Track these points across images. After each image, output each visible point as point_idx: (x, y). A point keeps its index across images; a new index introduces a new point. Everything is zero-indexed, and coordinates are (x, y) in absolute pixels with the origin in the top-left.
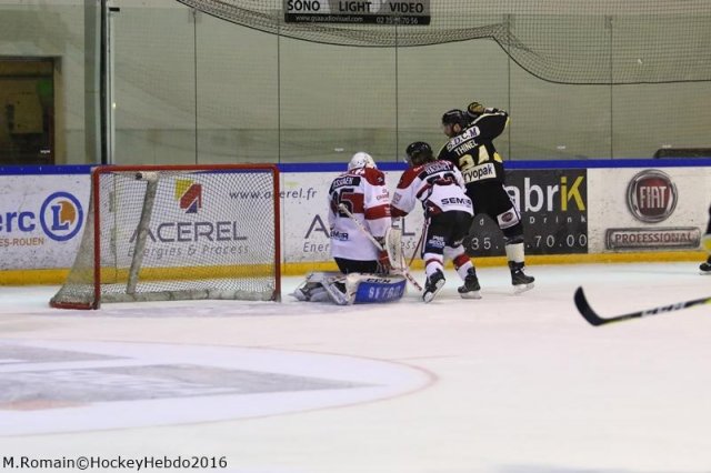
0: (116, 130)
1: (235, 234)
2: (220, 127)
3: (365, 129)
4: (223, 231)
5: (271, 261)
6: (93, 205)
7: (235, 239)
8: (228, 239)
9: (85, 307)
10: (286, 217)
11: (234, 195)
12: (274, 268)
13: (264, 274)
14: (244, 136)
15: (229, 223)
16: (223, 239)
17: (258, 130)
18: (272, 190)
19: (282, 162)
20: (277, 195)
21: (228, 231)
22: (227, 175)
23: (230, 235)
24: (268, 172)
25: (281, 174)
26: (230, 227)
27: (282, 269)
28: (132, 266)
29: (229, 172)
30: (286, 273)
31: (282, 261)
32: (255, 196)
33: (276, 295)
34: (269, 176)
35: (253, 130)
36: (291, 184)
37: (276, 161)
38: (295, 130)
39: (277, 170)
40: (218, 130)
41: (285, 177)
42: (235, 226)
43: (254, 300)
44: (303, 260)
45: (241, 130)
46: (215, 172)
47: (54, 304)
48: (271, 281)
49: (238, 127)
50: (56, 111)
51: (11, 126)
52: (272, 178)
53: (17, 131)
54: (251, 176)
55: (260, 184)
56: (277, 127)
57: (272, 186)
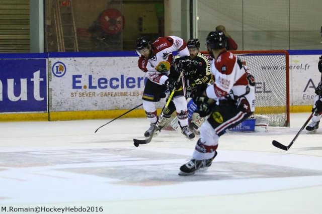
0: (199, 31)
1: (264, 90)
2: (257, 29)
4: (258, 88)
5: (284, 105)
7: (265, 92)
8: (261, 92)
10: (293, 79)
11: (264, 68)
12: (285, 108)
13: (281, 112)
14: (271, 35)
15: (261, 83)
16: (258, 92)
17: (277, 31)
18: (285, 64)
19: (291, 49)
20: (288, 68)
21: (260, 88)
22: (260, 56)
23: (262, 90)
24: (282, 55)
25: (290, 56)
26: (262, 86)
27: (290, 109)
29: (261, 55)
30: (293, 111)
31: (290, 105)
32: (276, 68)
33: (287, 124)
34: (283, 57)
35: (275, 31)
36: (296, 61)
37: (288, 49)
38: (298, 31)
39: (288, 54)
40: (256, 31)
41: (292, 58)
42: (264, 85)
43: (275, 126)
44: (303, 104)
45: (268, 31)
46: (253, 55)
48: (284, 115)
49: (267, 30)
50: (165, 21)
51: (141, 29)
52: (285, 58)
53: (144, 32)
54: (273, 57)
55: (278, 61)
56: (288, 30)
57: (285, 62)
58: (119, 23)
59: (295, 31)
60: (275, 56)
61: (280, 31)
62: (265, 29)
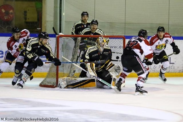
0: (65, 21)
2: (103, 21)
3: (156, 24)
6: (56, 49)
9: (52, 87)
17: (117, 23)
19: (126, 35)
20: (124, 47)
24: (121, 39)
25: (126, 40)
28: (70, 72)
34: (122, 40)
35: (115, 23)
37: (123, 35)
38: (130, 23)
39: (125, 38)
40: (102, 23)
45: (110, 23)
47: (41, 85)
49: (110, 22)
50: (43, 14)
51: (26, 19)
52: (123, 41)
53: (28, 20)
54: (113, 40)
55: (118, 43)
56: (124, 22)
57: (123, 44)
58: (12, 14)
59: (129, 23)
60: (114, 39)
61: (119, 23)
62: (108, 22)
